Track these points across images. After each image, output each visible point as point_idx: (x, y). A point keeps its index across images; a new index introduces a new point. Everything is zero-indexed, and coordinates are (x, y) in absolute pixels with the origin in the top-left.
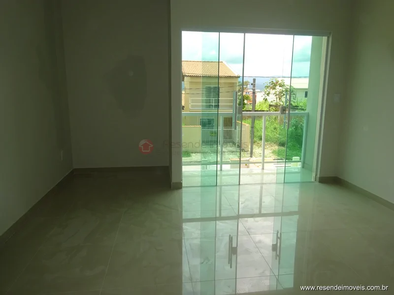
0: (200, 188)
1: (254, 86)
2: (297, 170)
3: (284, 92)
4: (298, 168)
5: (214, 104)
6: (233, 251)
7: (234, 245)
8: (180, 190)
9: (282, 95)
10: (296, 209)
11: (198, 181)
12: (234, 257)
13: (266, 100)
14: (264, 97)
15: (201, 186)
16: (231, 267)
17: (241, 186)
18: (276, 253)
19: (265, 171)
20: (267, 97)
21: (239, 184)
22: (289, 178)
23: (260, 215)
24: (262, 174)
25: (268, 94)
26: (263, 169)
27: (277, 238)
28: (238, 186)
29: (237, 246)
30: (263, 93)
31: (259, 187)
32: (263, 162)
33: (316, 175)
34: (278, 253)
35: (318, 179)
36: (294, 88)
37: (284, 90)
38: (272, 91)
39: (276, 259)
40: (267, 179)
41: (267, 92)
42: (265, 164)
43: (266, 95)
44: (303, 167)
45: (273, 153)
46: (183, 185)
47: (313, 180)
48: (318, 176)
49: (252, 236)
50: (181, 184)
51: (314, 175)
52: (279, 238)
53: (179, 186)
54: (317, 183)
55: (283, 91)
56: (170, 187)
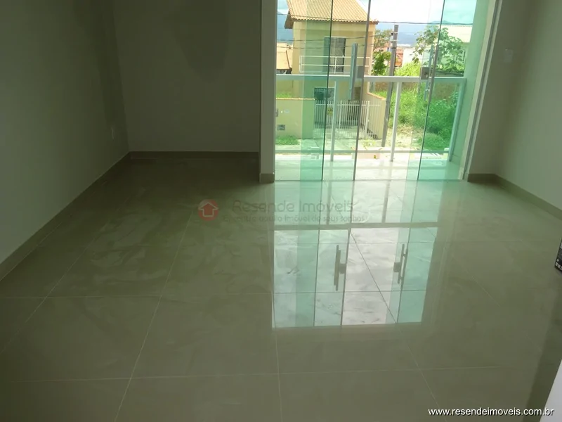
0: (299, 183)
1: (395, 38)
2: (440, 165)
3: (445, 49)
4: (442, 162)
5: (335, 65)
6: (341, 269)
7: (342, 261)
8: (272, 185)
9: (443, 52)
10: (435, 219)
11: (296, 174)
12: (341, 276)
13: (416, 60)
14: (413, 56)
15: (300, 181)
16: (337, 289)
17: (356, 182)
18: (400, 274)
19: (395, 164)
20: (420, 57)
21: (354, 180)
22: (426, 174)
23: (384, 224)
24: (390, 168)
25: (420, 52)
26: (392, 161)
27: (403, 255)
28: (352, 183)
29: (346, 263)
30: (414, 49)
31: (384, 185)
32: (393, 152)
33: (465, 171)
34: (402, 275)
35: (467, 176)
36: (462, 43)
37: (446, 44)
38: (429, 47)
39: (399, 283)
40: (396, 174)
41: (420, 49)
42: (395, 154)
43: (417, 53)
44: (450, 160)
45: (418, 142)
46: (276, 178)
47: (460, 177)
48: (468, 172)
49: (359, 245)
50: (273, 176)
51: (462, 170)
52: (405, 255)
53: (270, 179)
54: (466, 183)
55: (444, 47)
56: (258, 180)
